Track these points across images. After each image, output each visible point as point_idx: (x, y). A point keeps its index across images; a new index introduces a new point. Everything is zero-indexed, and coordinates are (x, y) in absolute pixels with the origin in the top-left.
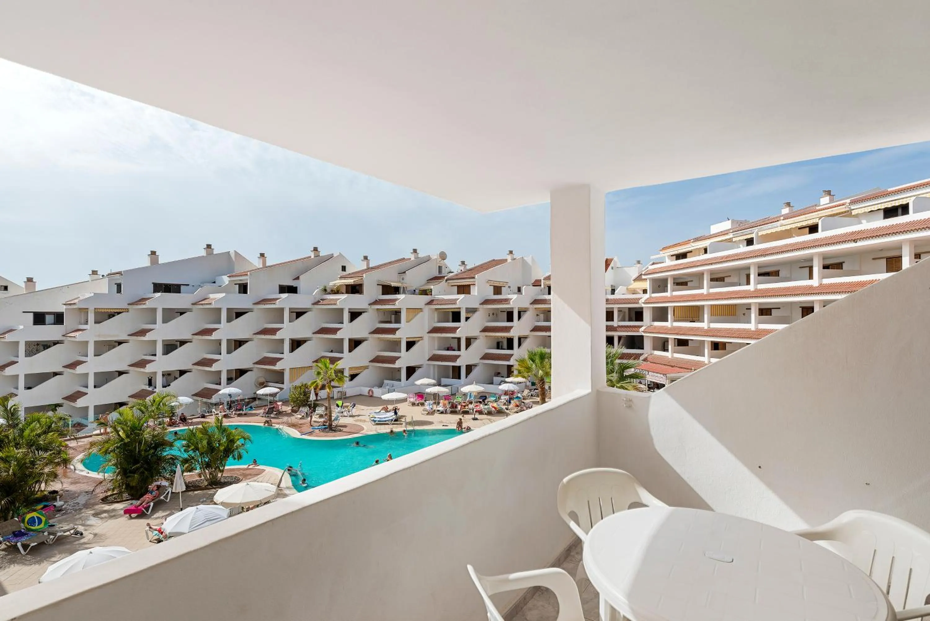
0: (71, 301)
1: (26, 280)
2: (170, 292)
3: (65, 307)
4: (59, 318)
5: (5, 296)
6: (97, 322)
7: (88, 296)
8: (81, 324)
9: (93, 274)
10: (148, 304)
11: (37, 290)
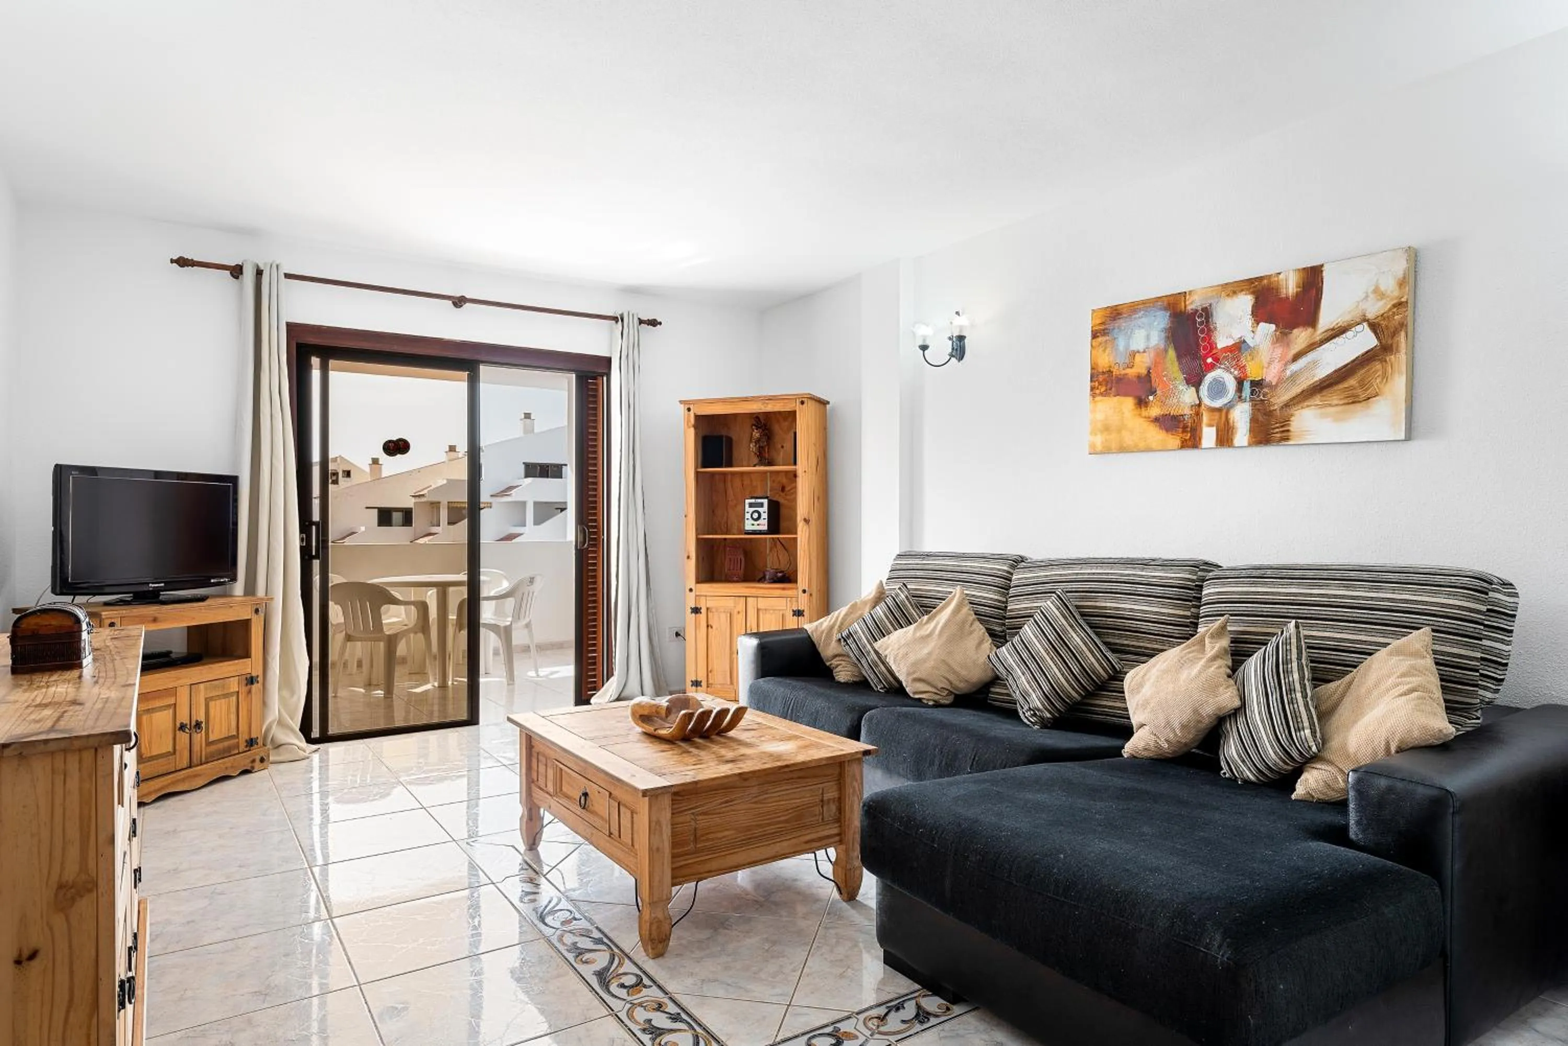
0: (419, 491)
1: (371, 463)
2: (547, 477)
3: (413, 500)
4: (407, 517)
5: (349, 484)
6: (451, 523)
7: (441, 484)
8: (433, 526)
9: (450, 450)
10: (515, 496)
11: (383, 476)
